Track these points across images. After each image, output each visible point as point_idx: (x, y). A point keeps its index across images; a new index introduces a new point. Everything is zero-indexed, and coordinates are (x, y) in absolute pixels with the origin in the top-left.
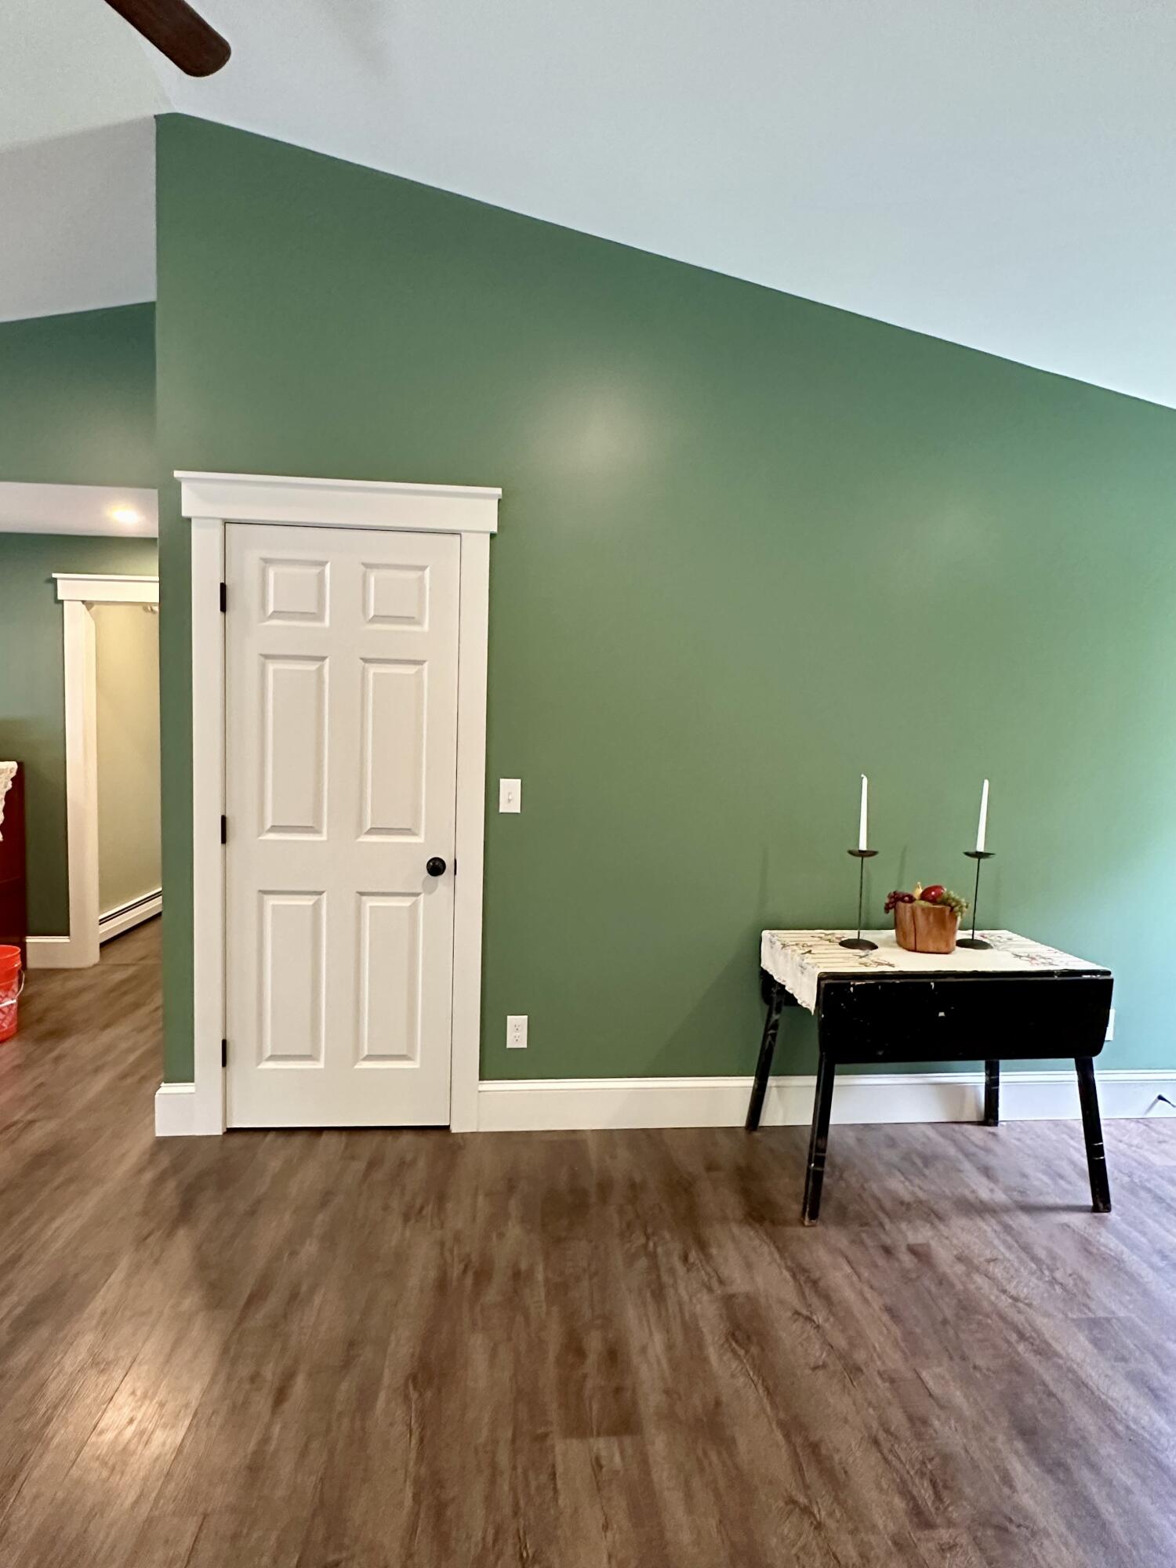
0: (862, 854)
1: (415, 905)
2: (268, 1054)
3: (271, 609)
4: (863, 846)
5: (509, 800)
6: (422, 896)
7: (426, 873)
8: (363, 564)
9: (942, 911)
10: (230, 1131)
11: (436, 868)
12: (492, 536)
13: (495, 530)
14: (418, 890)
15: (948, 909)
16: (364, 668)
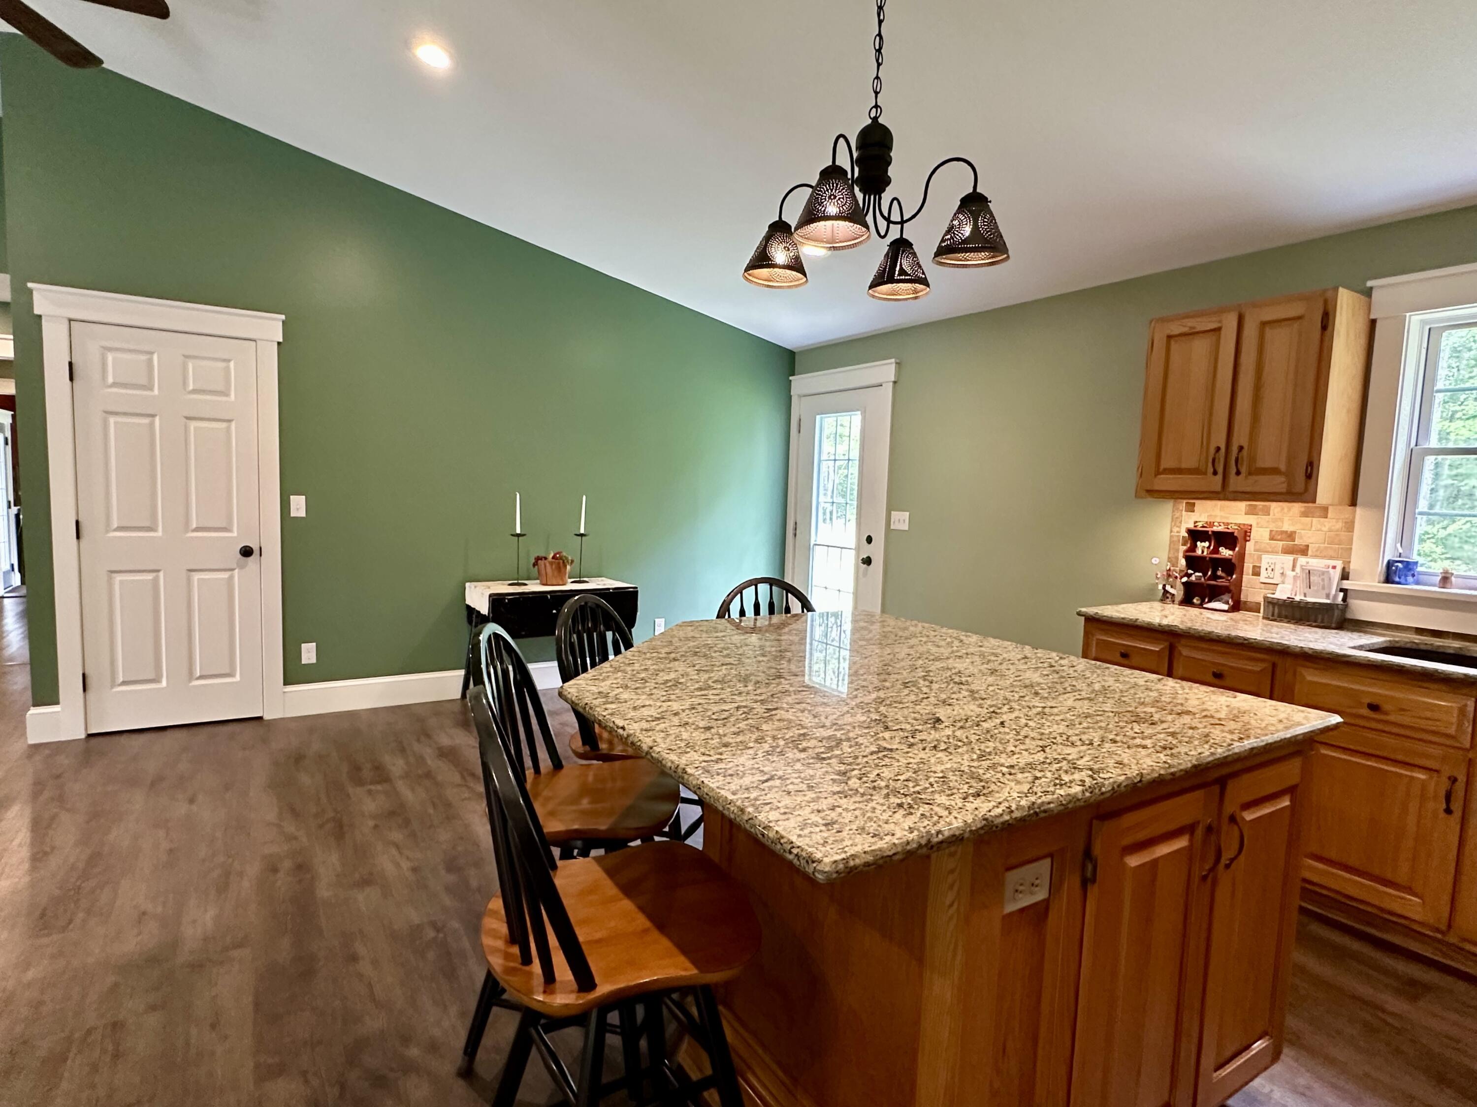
0: (518, 535)
1: (231, 578)
2: (121, 680)
3: (110, 380)
4: (518, 531)
5: (298, 509)
6: (236, 571)
7: (239, 556)
8: (184, 356)
9: (559, 563)
10: (90, 736)
11: (247, 552)
12: (279, 343)
13: (281, 340)
14: (235, 566)
15: (561, 561)
16: (186, 423)
